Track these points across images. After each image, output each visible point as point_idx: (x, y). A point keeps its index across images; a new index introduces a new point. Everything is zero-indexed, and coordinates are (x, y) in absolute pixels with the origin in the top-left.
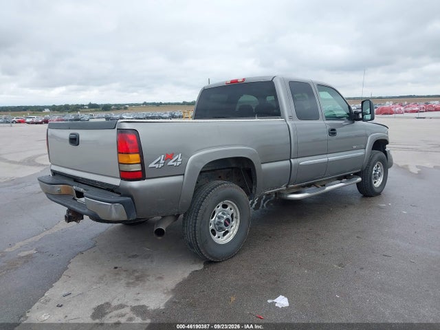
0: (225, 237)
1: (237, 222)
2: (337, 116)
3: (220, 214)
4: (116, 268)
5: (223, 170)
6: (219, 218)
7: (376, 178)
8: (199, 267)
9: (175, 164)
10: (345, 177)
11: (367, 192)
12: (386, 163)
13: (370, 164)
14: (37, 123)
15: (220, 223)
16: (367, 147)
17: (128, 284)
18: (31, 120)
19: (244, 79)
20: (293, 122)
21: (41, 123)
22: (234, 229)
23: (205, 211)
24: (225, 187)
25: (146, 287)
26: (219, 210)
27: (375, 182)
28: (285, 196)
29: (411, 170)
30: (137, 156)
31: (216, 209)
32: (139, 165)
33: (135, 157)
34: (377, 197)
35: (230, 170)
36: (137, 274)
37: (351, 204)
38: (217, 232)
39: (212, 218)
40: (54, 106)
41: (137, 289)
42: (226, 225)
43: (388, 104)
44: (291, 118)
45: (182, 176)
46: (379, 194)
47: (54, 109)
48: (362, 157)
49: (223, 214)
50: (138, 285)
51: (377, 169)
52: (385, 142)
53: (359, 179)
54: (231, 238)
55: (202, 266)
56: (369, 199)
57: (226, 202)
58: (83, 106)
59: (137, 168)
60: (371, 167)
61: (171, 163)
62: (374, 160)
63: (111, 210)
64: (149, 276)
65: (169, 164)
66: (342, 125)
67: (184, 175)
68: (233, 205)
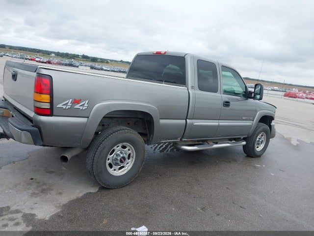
0: (121, 170)
1: (132, 160)
2: (236, 92)
3: (119, 152)
4: (32, 179)
5: (132, 119)
6: (117, 155)
7: (258, 144)
8: (93, 190)
9: (81, 108)
10: (235, 139)
11: (250, 153)
12: (270, 134)
13: (255, 133)
14: (42, 62)
15: (117, 159)
16: (255, 120)
17: (33, 194)
18: (39, 59)
19: (165, 52)
20: (193, 91)
21: (45, 63)
22: (129, 165)
23: (104, 148)
24: (125, 133)
25: (44, 199)
26: (118, 149)
27: (258, 147)
28: (179, 146)
29: (292, 142)
30: (48, 97)
31: (115, 148)
32: (48, 104)
33: (46, 97)
34: (257, 159)
35: (138, 119)
36: (44, 187)
37: (235, 161)
38: (113, 166)
39: (110, 155)
40: (58, 52)
41: (38, 199)
42: (121, 162)
43: (294, 90)
44: (192, 87)
45: (87, 119)
46: (259, 156)
47: (58, 54)
48: (250, 127)
49: (121, 153)
50: (41, 196)
51: (261, 137)
52: (272, 118)
53: (244, 143)
54: (125, 172)
55: (97, 190)
56: (250, 159)
57: (125, 144)
58: (79, 56)
59: (47, 106)
60: (255, 135)
61: (77, 106)
62: (259, 131)
63: (21, 136)
64: (52, 190)
65: (75, 107)
66: (238, 100)
67: (88, 117)
68: (131, 147)
